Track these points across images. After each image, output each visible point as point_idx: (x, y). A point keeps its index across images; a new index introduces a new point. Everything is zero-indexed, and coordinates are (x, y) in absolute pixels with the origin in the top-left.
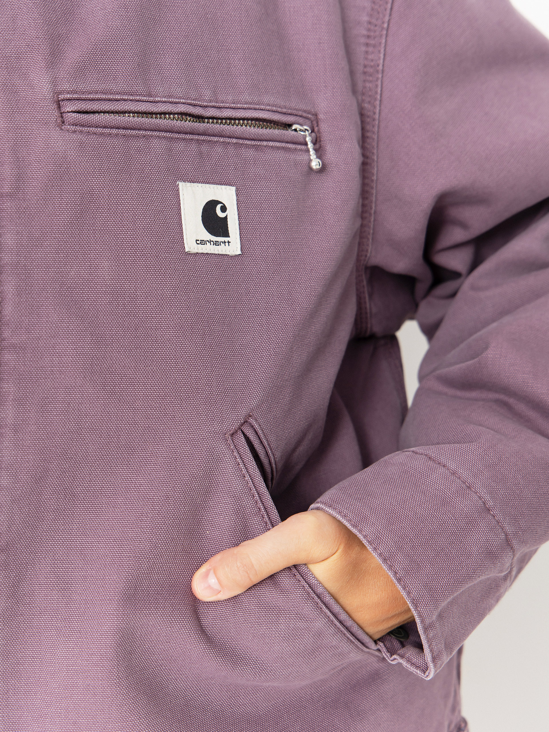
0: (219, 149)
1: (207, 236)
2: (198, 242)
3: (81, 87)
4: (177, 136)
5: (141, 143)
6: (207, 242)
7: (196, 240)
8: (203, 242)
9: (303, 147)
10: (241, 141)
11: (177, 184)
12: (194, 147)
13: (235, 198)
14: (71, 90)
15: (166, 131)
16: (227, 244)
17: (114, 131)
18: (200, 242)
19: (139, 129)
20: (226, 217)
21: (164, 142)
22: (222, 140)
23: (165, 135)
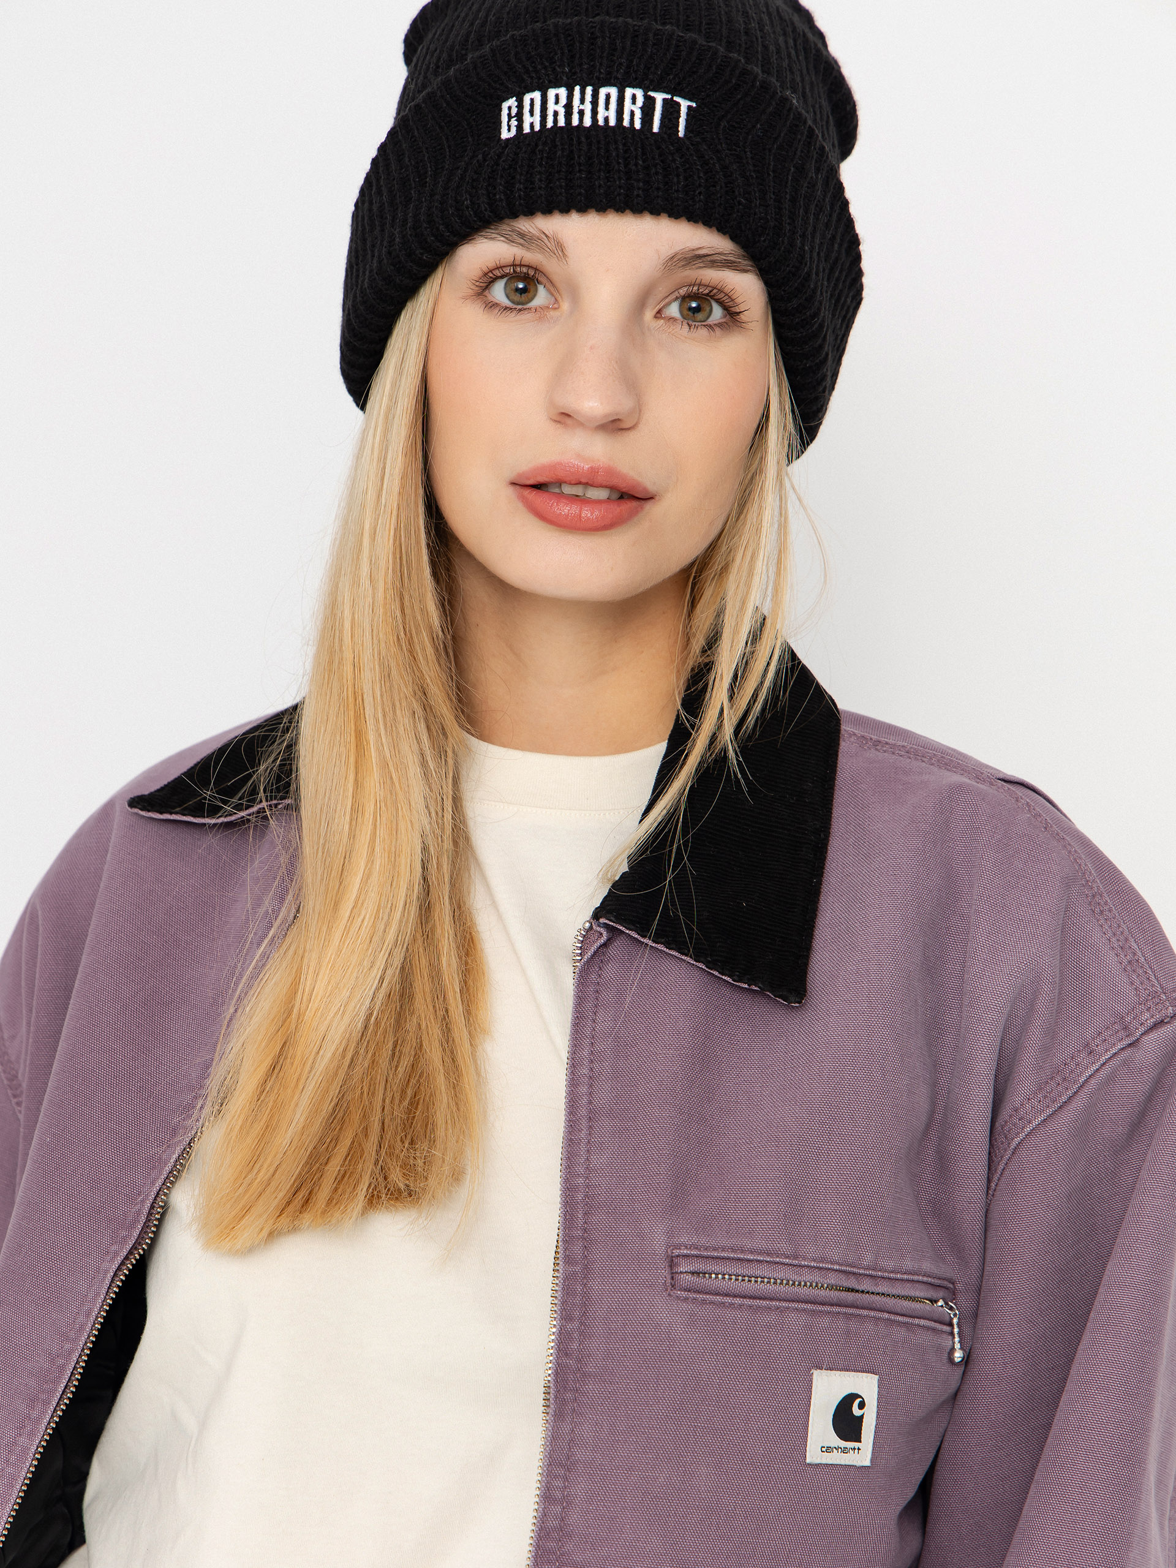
0: (870, 1326)
1: (836, 1441)
2: (824, 1449)
3: (703, 1241)
4: (821, 1308)
5: (772, 1317)
6: (834, 1449)
7: (822, 1447)
8: (829, 1450)
9: (947, 1328)
10: (892, 1317)
11: (811, 1372)
12: (841, 1323)
13: (876, 1389)
14: (691, 1243)
15: (806, 1302)
16: (856, 1451)
17: (738, 1301)
18: (826, 1450)
19: (771, 1299)
20: (863, 1416)
21: (804, 1317)
22: (872, 1313)
23: (805, 1307)
